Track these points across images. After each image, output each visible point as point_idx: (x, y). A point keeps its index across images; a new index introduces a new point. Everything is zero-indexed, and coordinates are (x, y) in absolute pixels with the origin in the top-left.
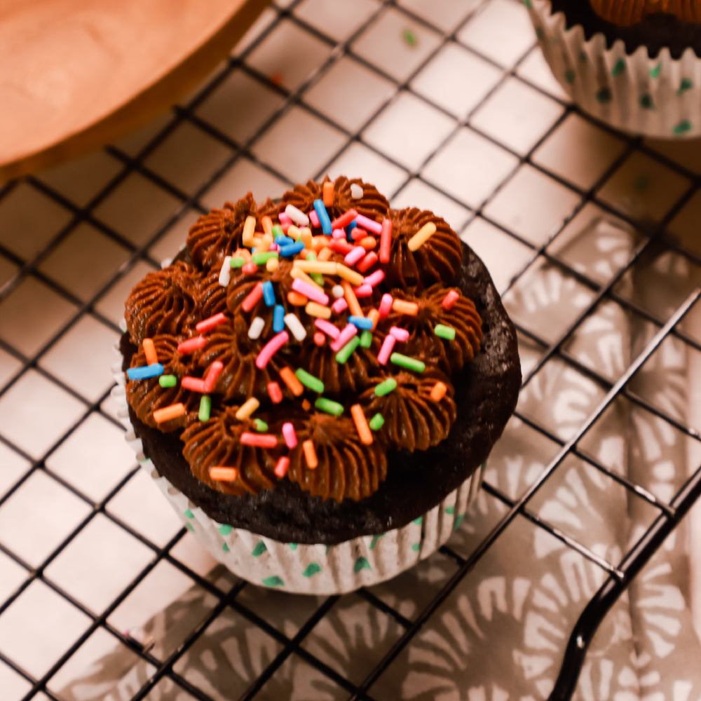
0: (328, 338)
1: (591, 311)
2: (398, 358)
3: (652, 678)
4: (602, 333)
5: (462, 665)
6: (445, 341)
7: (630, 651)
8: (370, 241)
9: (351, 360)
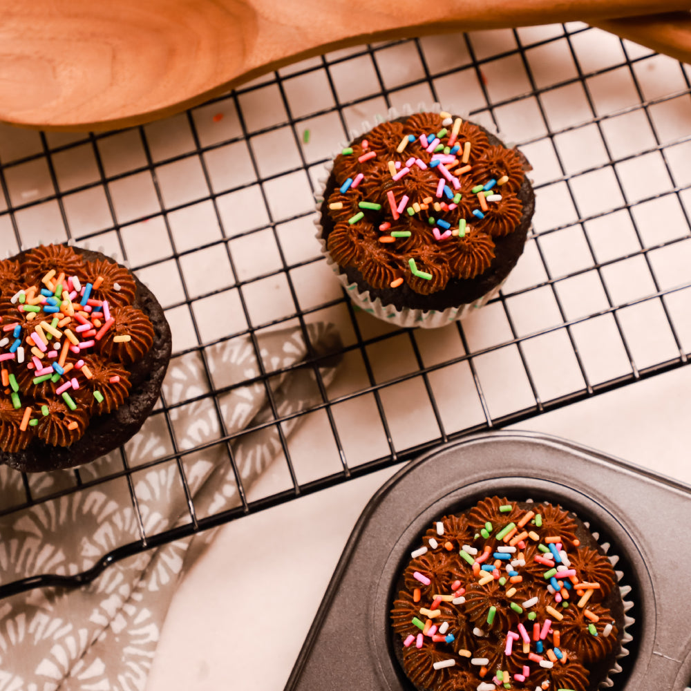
0: (35, 369)
1: (248, 383)
2: (66, 396)
3: (138, 597)
4: (244, 400)
5: (53, 529)
6: (96, 400)
7: (136, 577)
8: (98, 323)
9: (41, 385)
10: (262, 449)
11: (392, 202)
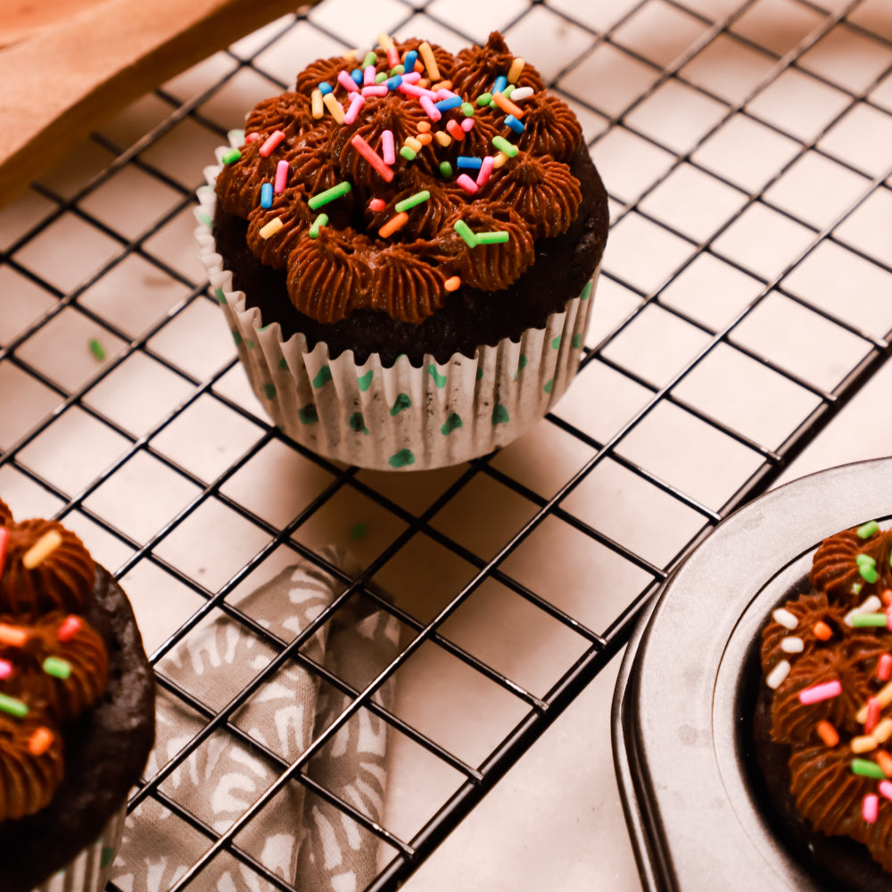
1: (270, 675)
4: (281, 703)
6: (57, 681)
10: (357, 789)
11: (369, 153)
